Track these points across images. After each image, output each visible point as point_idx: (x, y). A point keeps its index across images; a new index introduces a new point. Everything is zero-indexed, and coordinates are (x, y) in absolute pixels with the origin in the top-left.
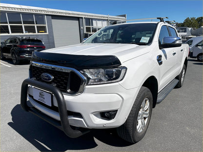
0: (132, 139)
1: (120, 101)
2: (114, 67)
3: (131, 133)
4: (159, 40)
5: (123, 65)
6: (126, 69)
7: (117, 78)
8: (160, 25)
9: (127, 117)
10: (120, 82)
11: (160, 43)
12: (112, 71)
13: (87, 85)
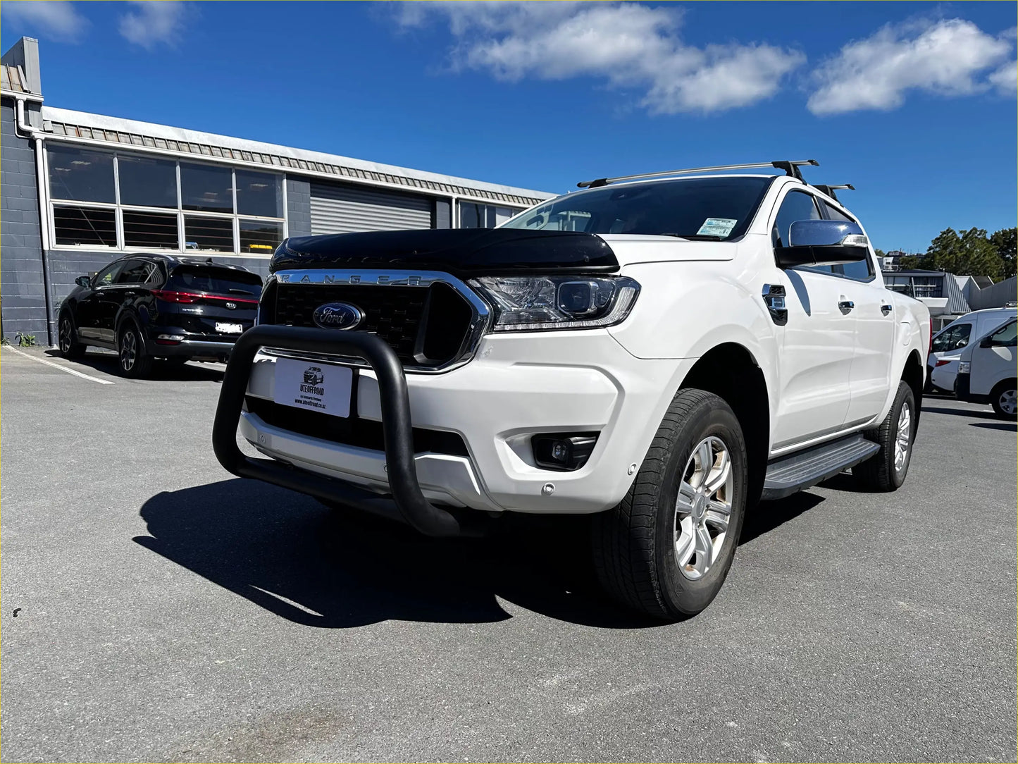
0: (655, 584)
1: (610, 395)
2: (594, 275)
3: (652, 552)
4: (774, 233)
5: (624, 272)
6: (637, 288)
7: (602, 312)
8: (782, 186)
9: (635, 471)
10: (613, 330)
11: (777, 243)
12: (588, 286)
13: (491, 330)
